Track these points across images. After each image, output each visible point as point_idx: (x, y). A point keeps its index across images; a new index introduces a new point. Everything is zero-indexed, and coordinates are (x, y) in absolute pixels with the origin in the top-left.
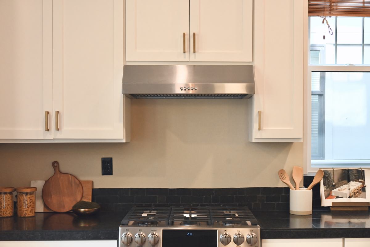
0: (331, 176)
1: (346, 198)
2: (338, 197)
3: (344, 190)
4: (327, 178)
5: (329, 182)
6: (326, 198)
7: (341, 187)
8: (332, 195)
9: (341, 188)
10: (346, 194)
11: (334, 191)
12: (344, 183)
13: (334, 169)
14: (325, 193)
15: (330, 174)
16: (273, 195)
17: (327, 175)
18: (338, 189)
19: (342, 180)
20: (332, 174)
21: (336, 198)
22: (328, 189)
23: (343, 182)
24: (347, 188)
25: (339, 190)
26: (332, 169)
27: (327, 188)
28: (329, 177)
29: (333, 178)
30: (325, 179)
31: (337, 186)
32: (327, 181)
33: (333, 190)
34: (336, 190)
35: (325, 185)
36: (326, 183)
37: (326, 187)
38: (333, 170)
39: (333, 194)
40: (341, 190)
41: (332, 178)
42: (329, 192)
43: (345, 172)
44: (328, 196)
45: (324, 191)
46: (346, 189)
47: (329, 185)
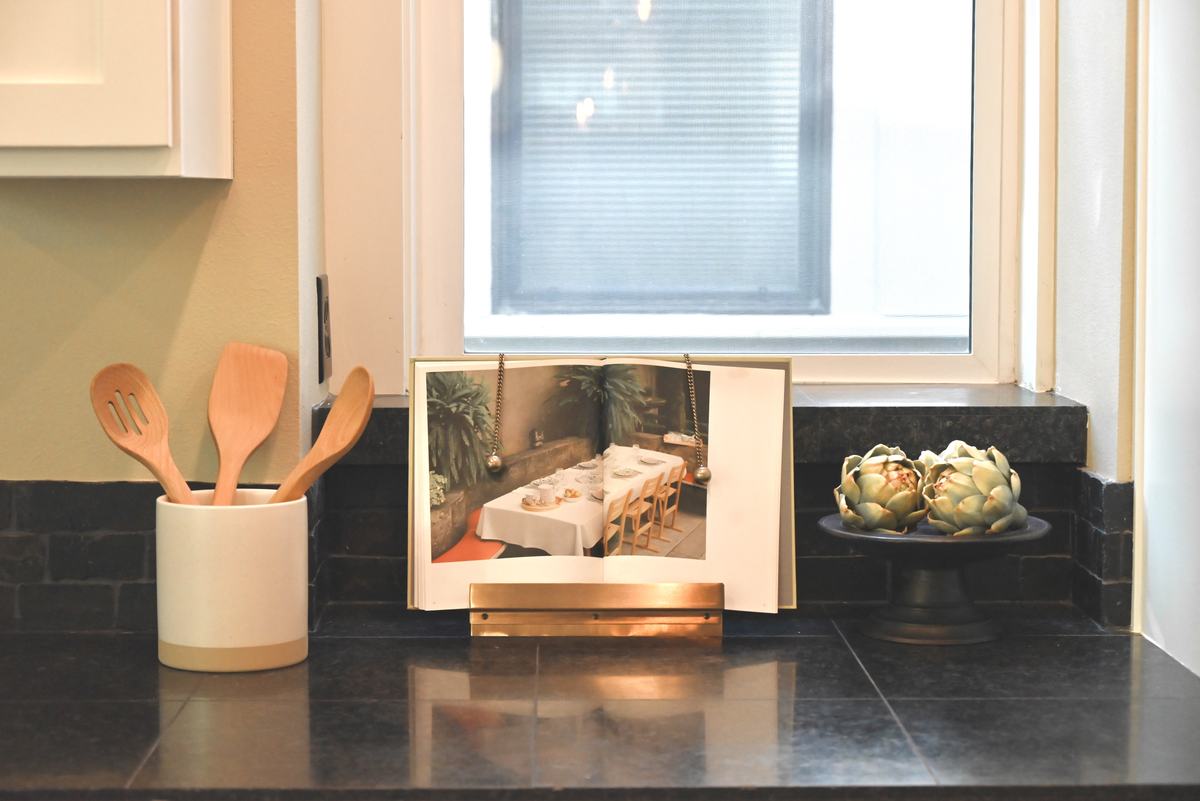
0: (483, 410)
1: (573, 553)
2: (513, 551)
3: (559, 500)
4: (458, 421)
5: (464, 451)
6: (437, 556)
7: (543, 483)
8: (478, 538)
9: (543, 492)
10: (574, 527)
11: (494, 512)
12: (564, 457)
13: (508, 365)
14: (433, 524)
15: (478, 395)
16: (99, 534)
17: (459, 400)
18: (521, 492)
19: (552, 436)
20: (492, 394)
21: (501, 557)
22: (459, 496)
23: (558, 452)
24: (580, 487)
25: (526, 503)
26: (495, 365)
27: (454, 486)
28: (469, 418)
29: (498, 422)
30: (445, 428)
31: (515, 473)
32: (453, 446)
33: (487, 505)
34: (509, 502)
35: (436, 468)
36: (446, 450)
37: (443, 480)
38: (501, 371)
39: (487, 531)
40: (542, 503)
41: (490, 422)
42: (459, 518)
43: (575, 385)
44: (454, 542)
45: (433, 508)
46: (572, 494)
47: (463, 473)
